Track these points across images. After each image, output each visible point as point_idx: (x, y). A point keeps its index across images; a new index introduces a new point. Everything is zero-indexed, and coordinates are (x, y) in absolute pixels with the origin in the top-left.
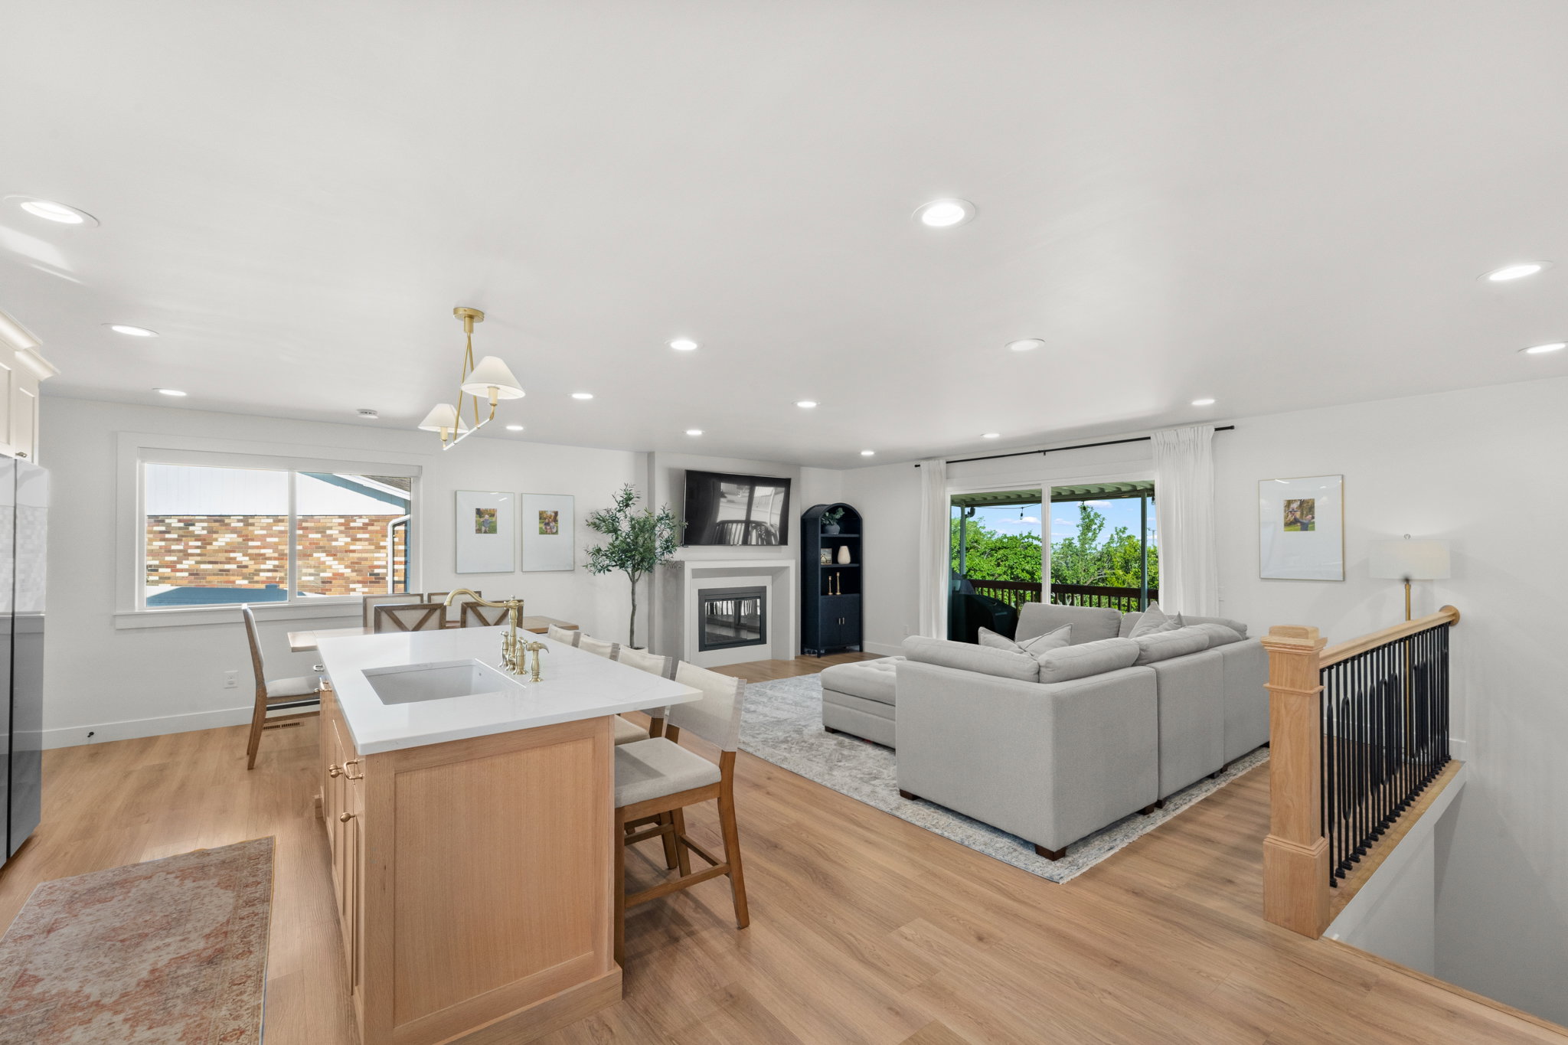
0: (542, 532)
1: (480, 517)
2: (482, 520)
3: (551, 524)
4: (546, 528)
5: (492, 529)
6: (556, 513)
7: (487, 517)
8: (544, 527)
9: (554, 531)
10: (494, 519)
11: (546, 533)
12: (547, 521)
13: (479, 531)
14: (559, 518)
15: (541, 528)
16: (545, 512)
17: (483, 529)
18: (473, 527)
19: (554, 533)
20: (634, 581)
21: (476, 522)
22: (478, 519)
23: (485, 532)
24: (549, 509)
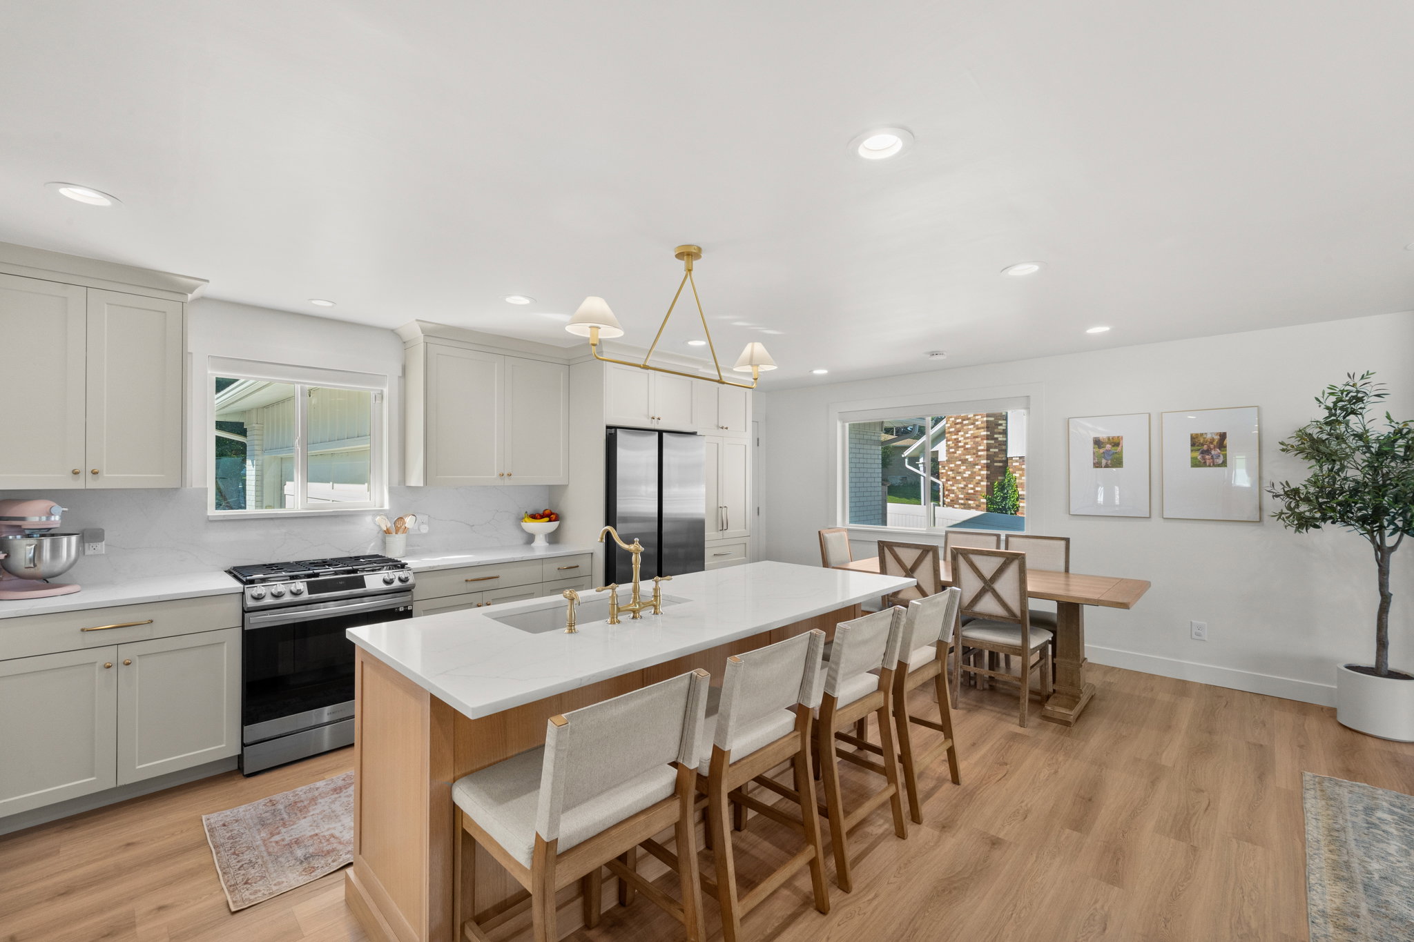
0: (1195, 464)
1: (1100, 448)
2: (1102, 451)
3: (1213, 452)
4: (1204, 458)
5: (1117, 462)
6: (1223, 436)
7: (1108, 447)
8: (1199, 457)
9: (1220, 461)
10: (1119, 449)
11: (1204, 465)
12: (1205, 447)
13: (1097, 465)
14: (1228, 442)
15: (1193, 459)
16: (1202, 434)
17: (1104, 462)
18: (1090, 460)
19: (1219, 466)
20: (1383, 555)
21: (1094, 453)
22: (1097, 450)
23: (1107, 466)
24: (1210, 429)
